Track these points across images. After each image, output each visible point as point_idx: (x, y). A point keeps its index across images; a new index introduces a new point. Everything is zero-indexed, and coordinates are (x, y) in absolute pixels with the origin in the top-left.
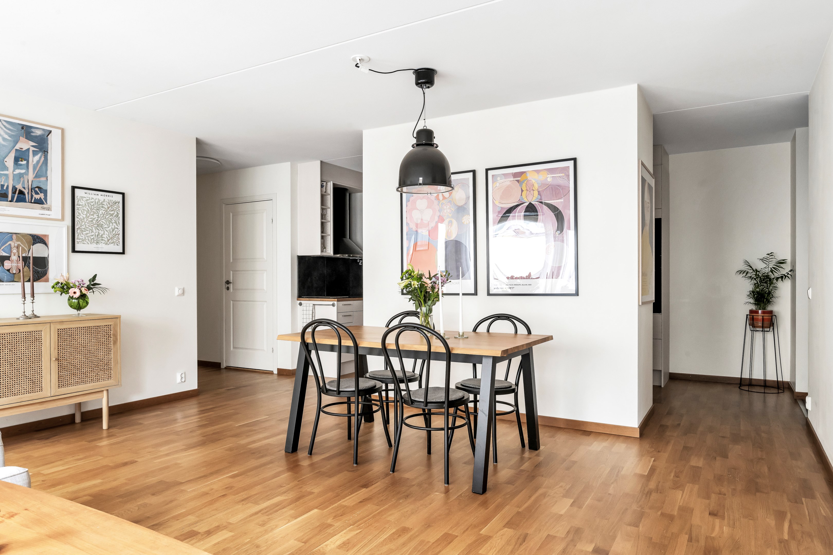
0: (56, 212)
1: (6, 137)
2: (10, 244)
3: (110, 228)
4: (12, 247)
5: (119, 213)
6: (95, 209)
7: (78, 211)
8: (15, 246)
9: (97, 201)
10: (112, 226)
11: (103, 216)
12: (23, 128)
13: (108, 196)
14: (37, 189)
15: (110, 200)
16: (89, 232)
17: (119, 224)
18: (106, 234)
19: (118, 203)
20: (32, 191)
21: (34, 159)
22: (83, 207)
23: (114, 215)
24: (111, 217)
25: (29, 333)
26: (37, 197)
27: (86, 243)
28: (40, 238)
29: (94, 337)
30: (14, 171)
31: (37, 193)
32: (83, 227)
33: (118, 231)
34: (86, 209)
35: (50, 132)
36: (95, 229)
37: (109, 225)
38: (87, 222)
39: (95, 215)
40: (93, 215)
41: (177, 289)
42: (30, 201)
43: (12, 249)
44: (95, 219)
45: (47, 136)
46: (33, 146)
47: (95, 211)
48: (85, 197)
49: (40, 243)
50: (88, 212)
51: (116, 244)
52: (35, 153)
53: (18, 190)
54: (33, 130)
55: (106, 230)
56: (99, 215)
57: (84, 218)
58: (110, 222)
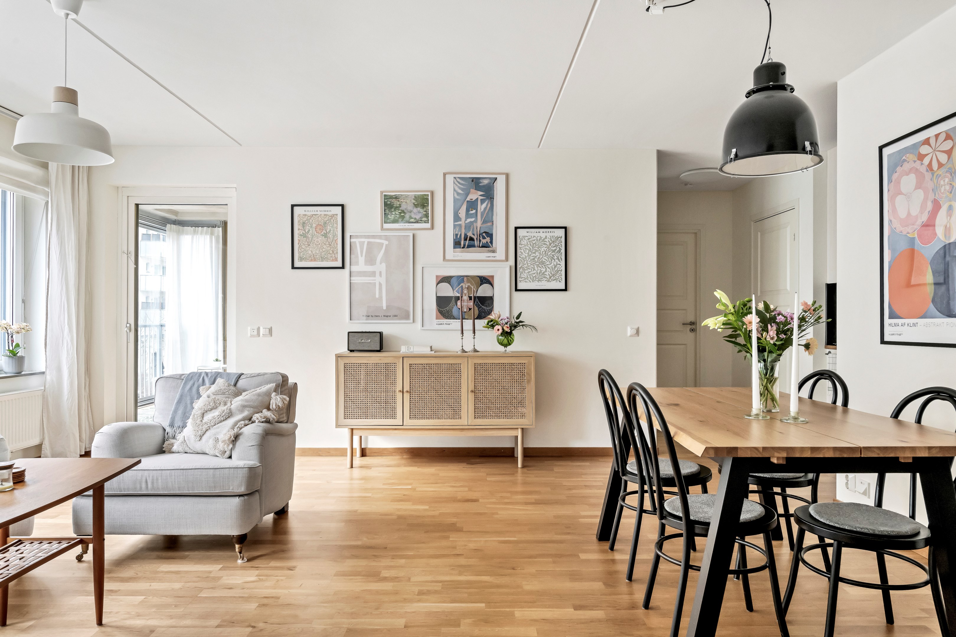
0: (500, 254)
1: (460, 191)
2: (462, 286)
3: (552, 264)
4: (464, 288)
5: (561, 248)
6: (537, 246)
7: (520, 250)
8: (466, 287)
9: (538, 238)
10: (554, 262)
11: (545, 252)
12: (473, 181)
13: (549, 232)
14: (484, 234)
15: (552, 236)
16: (531, 270)
17: (562, 260)
18: (548, 271)
19: (559, 239)
20: (480, 237)
21: (481, 207)
22: (525, 246)
23: (556, 251)
24: (553, 254)
25: (450, 365)
26: (484, 241)
27: (528, 281)
28: (486, 279)
29: (508, 374)
30: (466, 220)
31: (484, 238)
32: (525, 266)
33: (560, 267)
34: (528, 248)
35: (496, 179)
36: (537, 267)
37: (551, 261)
38: (529, 260)
39: (537, 253)
40: (534, 253)
41: (629, 329)
42: (478, 246)
43: (464, 290)
44: (537, 257)
45: (493, 184)
46: (481, 195)
47: (536, 249)
48: (527, 237)
49: (486, 283)
50: (530, 250)
51: (558, 281)
52: (482, 201)
53: (469, 237)
54: (481, 181)
55: (549, 268)
56: (541, 253)
57: (526, 257)
58: (553, 258)
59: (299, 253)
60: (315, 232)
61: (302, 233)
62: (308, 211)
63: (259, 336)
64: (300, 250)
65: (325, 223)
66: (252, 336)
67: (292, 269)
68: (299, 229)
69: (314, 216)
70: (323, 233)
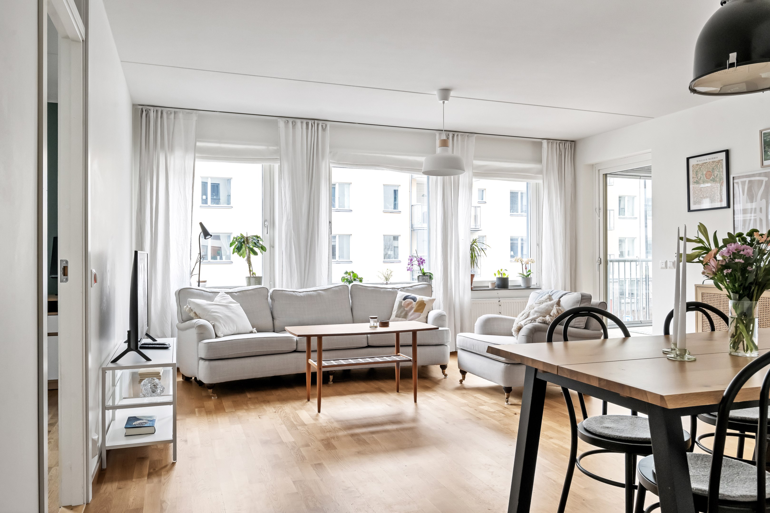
59: (694, 198)
60: (706, 178)
61: (695, 181)
62: (700, 161)
63: (667, 268)
64: (694, 195)
65: (713, 169)
66: (662, 268)
67: (688, 212)
68: (693, 178)
69: (704, 164)
70: (711, 178)
